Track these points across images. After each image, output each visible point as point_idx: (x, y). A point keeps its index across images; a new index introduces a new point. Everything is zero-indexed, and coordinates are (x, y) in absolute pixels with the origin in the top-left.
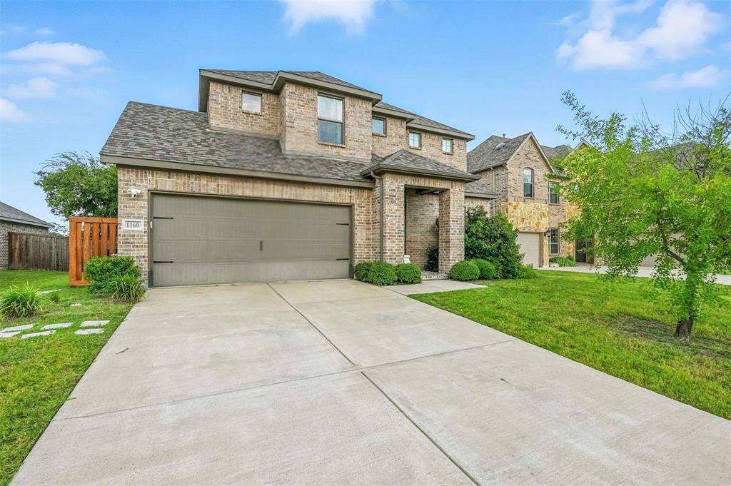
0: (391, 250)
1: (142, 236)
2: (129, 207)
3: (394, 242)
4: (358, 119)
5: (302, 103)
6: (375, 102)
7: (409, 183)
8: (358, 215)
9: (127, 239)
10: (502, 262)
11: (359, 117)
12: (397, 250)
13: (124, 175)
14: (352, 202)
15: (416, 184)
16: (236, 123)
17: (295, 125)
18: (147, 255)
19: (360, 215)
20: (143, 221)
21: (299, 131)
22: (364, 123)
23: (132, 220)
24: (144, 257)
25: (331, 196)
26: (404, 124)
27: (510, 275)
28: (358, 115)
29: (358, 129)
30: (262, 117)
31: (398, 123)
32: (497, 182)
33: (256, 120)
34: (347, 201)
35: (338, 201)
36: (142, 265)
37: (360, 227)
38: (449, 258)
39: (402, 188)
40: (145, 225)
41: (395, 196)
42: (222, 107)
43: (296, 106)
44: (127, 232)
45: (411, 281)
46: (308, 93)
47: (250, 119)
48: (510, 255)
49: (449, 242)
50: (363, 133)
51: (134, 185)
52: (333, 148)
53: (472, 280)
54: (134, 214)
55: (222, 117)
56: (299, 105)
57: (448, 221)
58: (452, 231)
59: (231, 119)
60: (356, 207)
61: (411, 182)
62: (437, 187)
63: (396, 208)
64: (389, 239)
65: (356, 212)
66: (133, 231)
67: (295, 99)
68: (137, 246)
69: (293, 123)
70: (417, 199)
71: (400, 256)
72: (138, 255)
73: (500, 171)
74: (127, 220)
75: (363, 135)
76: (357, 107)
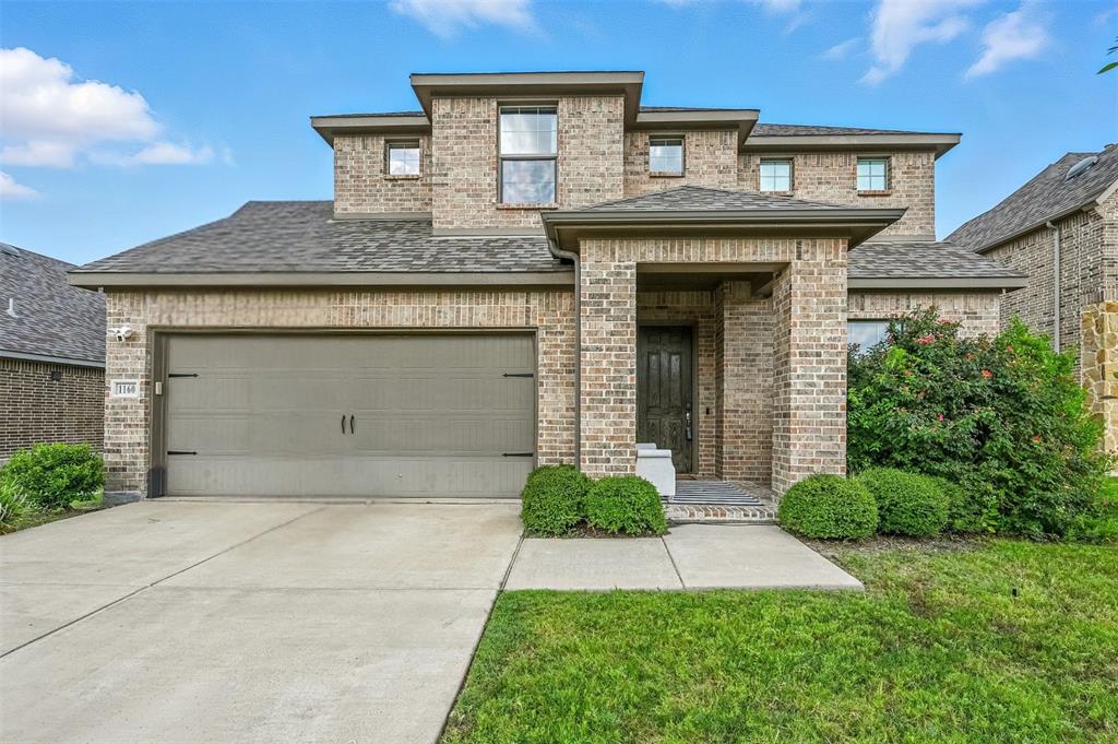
0: (596, 438)
1: (138, 407)
2: (121, 358)
3: (603, 416)
4: (588, 142)
5: (464, 132)
6: (628, 93)
7: (651, 258)
8: (545, 353)
9: (117, 413)
10: (1000, 481)
11: (593, 136)
12: (612, 438)
13: (115, 304)
14: (532, 323)
15: (675, 257)
16: (376, 200)
17: (449, 180)
18: (143, 441)
19: (550, 353)
20: (138, 381)
21: (458, 191)
22: (604, 148)
23: (124, 380)
24: (139, 444)
25: (481, 313)
26: (733, 140)
27: (1036, 528)
28: (590, 132)
29: (590, 164)
30: (419, 182)
31: (715, 139)
32: (1067, 257)
33: (408, 190)
34: (520, 322)
35: (499, 322)
36: (136, 457)
37: (551, 380)
38: (788, 461)
39: (631, 274)
40: (141, 390)
41: (607, 296)
42: (352, 177)
43: (451, 141)
44: (116, 401)
45: (614, 528)
46: (477, 110)
47: (398, 190)
48: (1037, 458)
49: (786, 415)
50: (602, 169)
51: (128, 320)
52: (530, 213)
53: (841, 539)
54: (127, 370)
55: (351, 195)
56: (459, 137)
57: (788, 355)
58: (797, 384)
59: (367, 196)
60: (541, 334)
61: (655, 253)
62: (744, 259)
63: (611, 326)
64: (589, 408)
65: (542, 346)
66: (125, 400)
67: (451, 128)
68: (130, 425)
69: (446, 175)
70: (754, 308)
71: (620, 453)
72: (132, 441)
73: (1075, 228)
74: (118, 381)
75: (602, 175)
76: (586, 115)
